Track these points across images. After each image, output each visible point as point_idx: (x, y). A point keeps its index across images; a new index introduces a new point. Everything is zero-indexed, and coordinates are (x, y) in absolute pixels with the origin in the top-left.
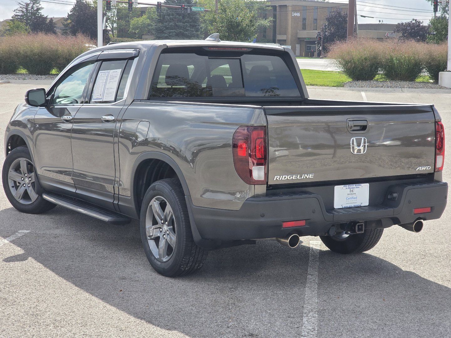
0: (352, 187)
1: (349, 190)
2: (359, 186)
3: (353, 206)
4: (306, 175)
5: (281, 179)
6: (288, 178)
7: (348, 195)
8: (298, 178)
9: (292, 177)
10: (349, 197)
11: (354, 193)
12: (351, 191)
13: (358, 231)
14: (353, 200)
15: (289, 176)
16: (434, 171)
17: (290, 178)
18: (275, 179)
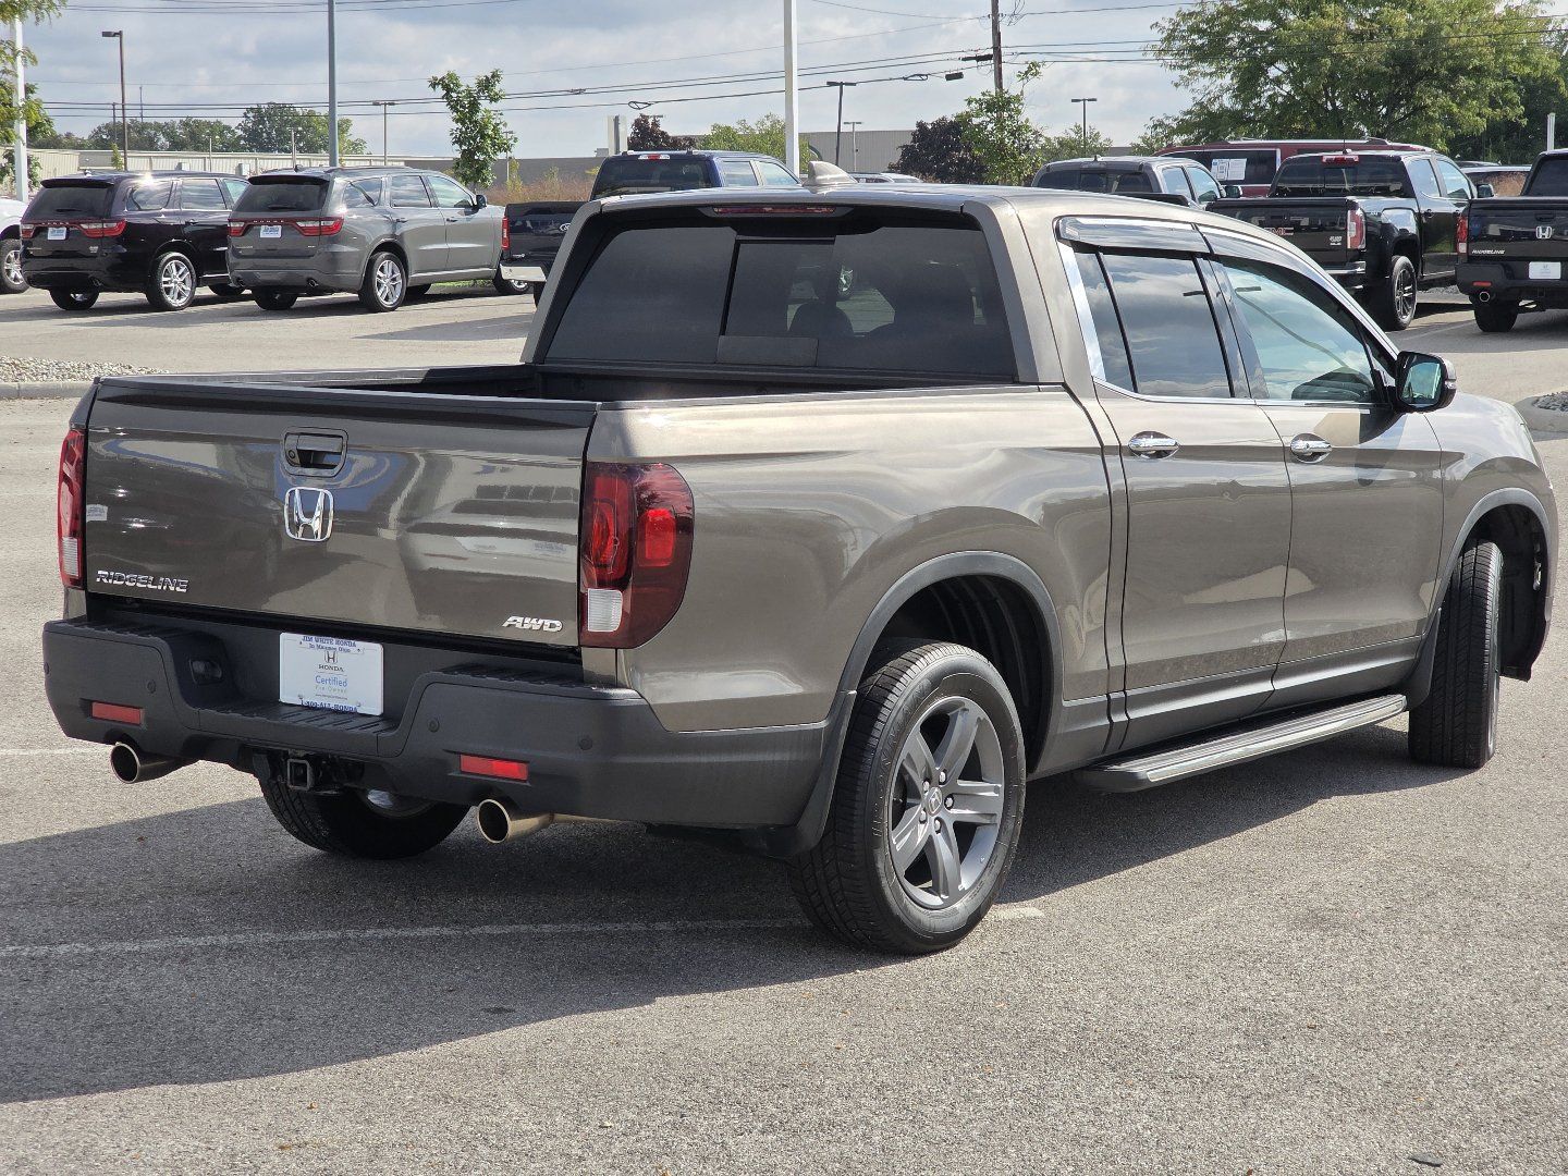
1: (322, 653)
2: (348, 648)
3: (332, 706)
4: (168, 581)
5: (111, 580)
6: (127, 582)
7: (322, 670)
8: (149, 584)
9: (135, 581)
10: (323, 676)
11: (338, 665)
14: (335, 687)
15: (128, 577)
16: (581, 644)
17: (130, 581)
18: (98, 579)
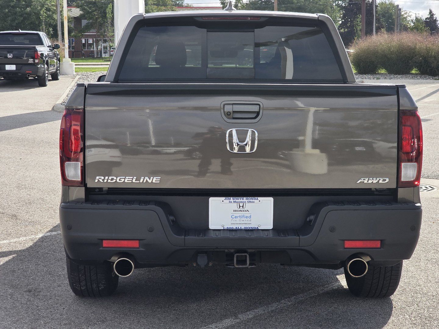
0: (240, 201)
2: (253, 201)
3: (243, 228)
4: (147, 178)
5: (105, 181)
6: (118, 181)
7: (235, 212)
8: (134, 181)
9: (123, 180)
10: (236, 215)
11: (246, 209)
12: (240, 207)
13: (237, 264)
14: (244, 219)
15: (118, 178)
16: (397, 187)
17: (120, 180)
18: (96, 181)
